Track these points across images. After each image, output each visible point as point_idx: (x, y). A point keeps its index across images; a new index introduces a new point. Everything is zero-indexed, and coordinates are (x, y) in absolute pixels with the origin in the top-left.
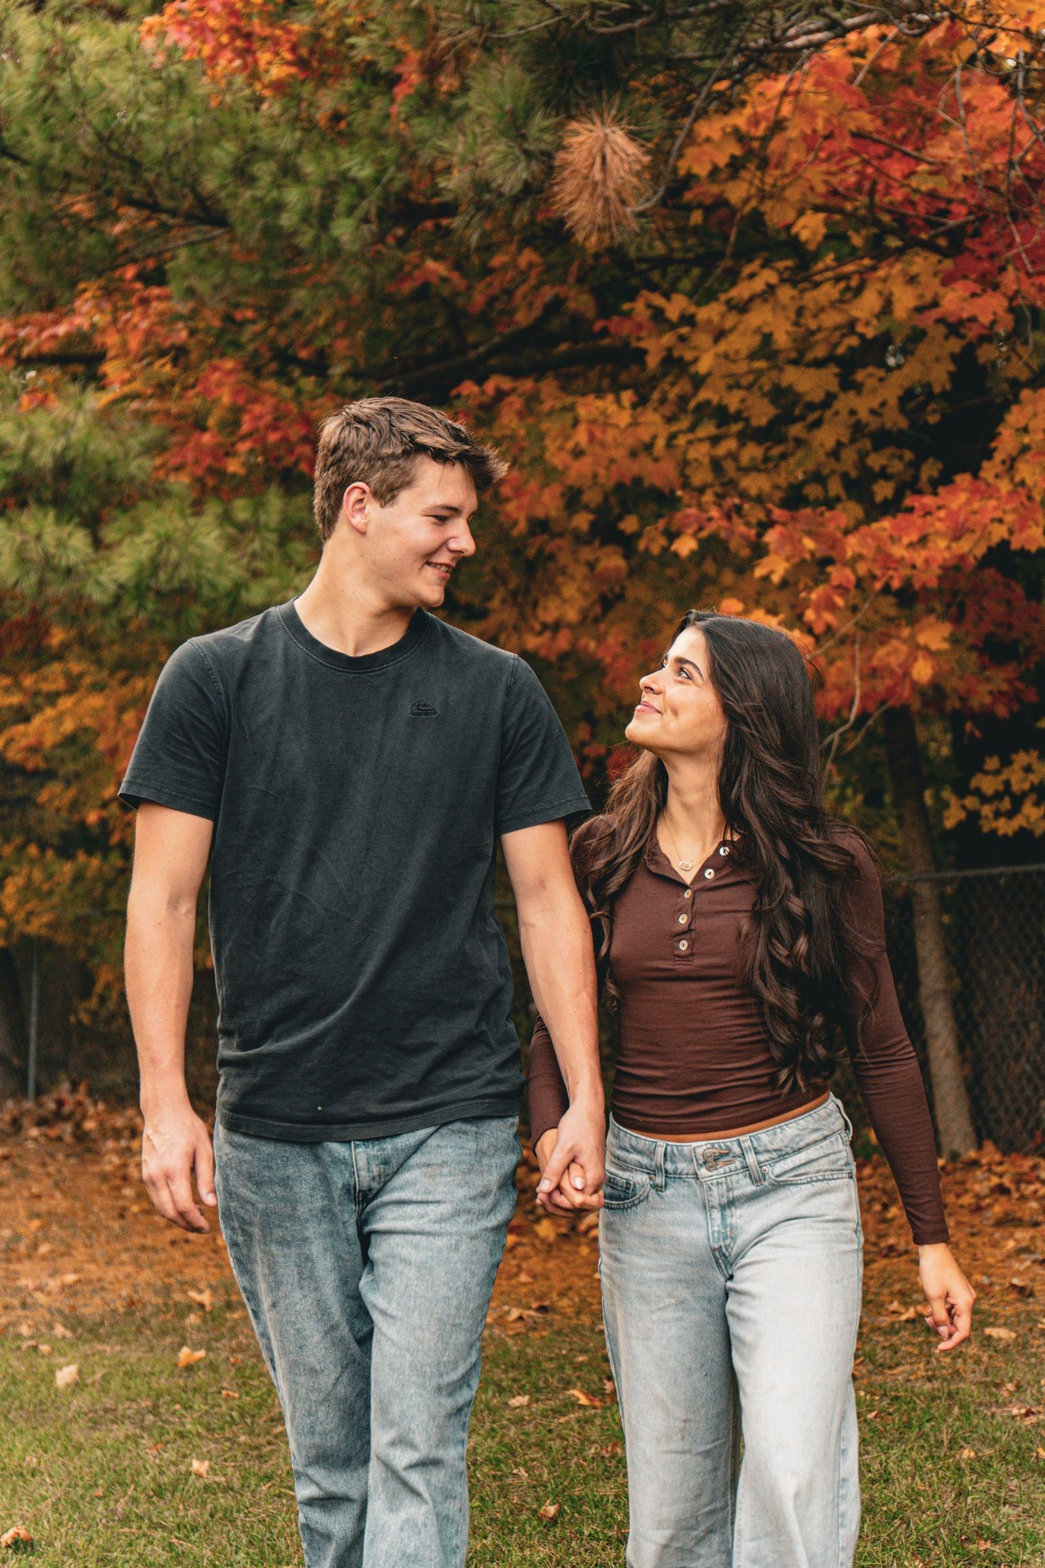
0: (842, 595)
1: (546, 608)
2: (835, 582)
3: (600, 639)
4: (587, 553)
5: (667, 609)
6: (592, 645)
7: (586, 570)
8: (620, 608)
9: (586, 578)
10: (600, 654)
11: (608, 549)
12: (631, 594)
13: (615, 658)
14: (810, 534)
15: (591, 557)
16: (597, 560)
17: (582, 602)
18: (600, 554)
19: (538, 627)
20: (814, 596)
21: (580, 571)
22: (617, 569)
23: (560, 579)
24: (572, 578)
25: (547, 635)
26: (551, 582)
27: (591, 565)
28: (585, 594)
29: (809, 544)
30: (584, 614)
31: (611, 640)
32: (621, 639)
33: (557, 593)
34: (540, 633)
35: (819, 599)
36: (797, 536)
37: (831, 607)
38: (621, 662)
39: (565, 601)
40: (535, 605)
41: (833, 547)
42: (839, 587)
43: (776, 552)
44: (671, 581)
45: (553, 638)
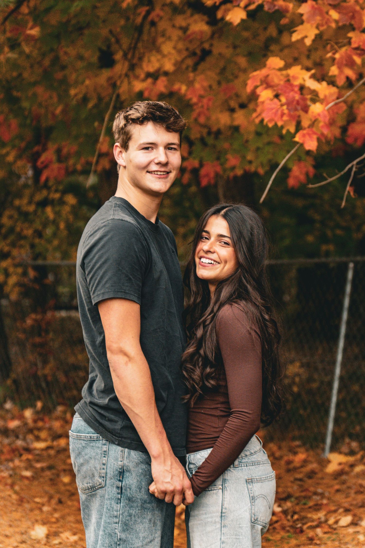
0: (360, 55)
1: (149, 61)
2: (354, 45)
3: (190, 84)
4: (180, 21)
5: (242, 61)
6: (184, 88)
7: (180, 33)
8: (210, 60)
9: (180, 39)
10: (189, 96)
11: (197, 17)
12: (215, 51)
13: (201, 97)
14: (335, 7)
15: (184, 24)
16: (189, 25)
17: (176, 57)
18: (191, 21)
19: (142, 76)
20: (337, 56)
21: (176, 34)
22: (202, 32)
23: (160, 40)
24: (169, 38)
25: (150, 80)
26: (154, 42)
27: (185, 29)
28: (179, 52)
29: (334, 15)
30: (178, 65)
31: (197, 85)
32: (206, 84)
33: (159, 50)
34: (144, 80)
35: (341, 58)
36: (325, 9)
37: (351, 64)
38: (205, 101)
39: (164, 56)
40: (141, 59)
41: (353, 17)
42: (357, 49)
43: (308, 22)
44: (246, 40)
45: (154, 83)
